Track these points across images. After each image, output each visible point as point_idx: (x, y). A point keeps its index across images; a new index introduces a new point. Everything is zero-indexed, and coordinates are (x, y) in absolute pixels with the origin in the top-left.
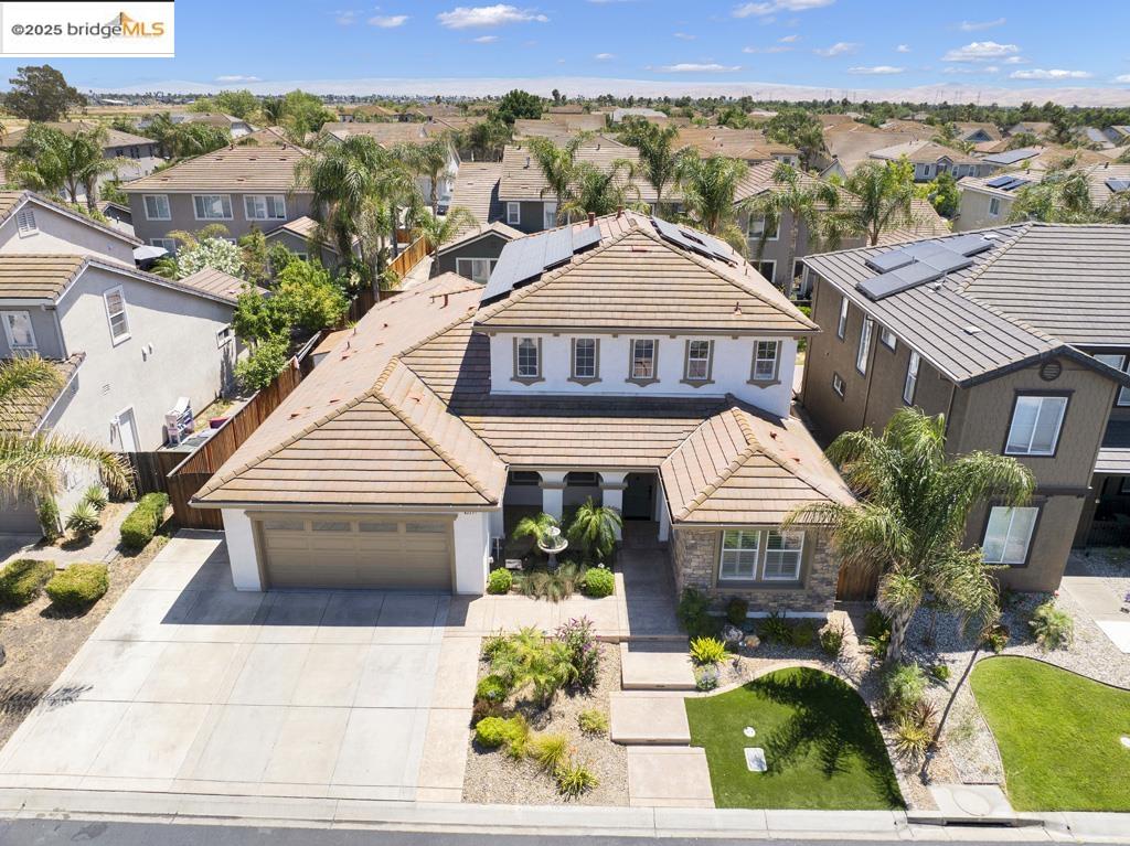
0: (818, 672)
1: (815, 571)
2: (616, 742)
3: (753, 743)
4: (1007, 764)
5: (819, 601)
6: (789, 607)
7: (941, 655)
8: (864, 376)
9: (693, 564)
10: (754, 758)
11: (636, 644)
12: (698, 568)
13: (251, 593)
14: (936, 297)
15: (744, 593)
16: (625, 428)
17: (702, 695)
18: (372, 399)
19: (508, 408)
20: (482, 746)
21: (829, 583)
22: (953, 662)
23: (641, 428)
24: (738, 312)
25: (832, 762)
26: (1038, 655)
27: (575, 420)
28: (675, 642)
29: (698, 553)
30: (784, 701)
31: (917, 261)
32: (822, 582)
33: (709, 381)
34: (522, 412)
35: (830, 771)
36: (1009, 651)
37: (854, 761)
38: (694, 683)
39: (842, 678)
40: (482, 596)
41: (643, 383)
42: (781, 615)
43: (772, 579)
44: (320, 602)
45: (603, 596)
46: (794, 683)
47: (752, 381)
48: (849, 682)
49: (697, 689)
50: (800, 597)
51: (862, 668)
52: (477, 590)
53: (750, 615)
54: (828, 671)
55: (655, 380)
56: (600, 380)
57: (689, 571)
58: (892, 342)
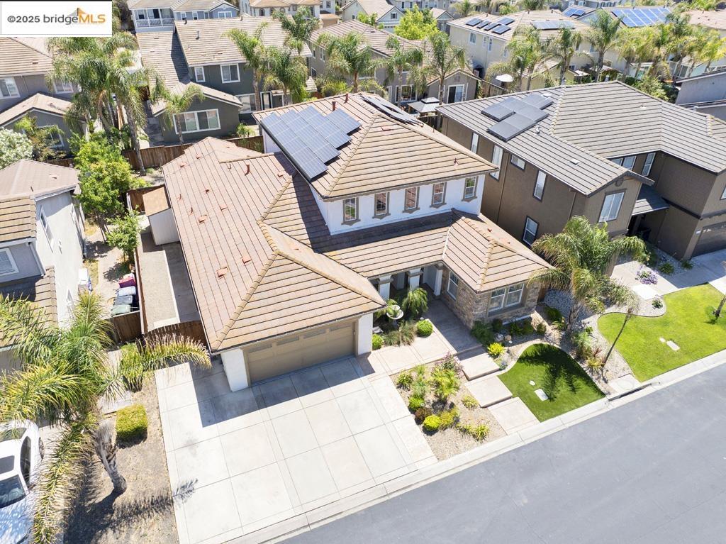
0: (541, 345)
1: (529, 297)
2: (483, 408)
3: (535, 387)
4: (630, 364)
5: (530, 310)
6: (517, 316)
7: (582, 321)
8: (498, 181)
9: (479, 309)
10: (541, 394)
11: (462, 356)
12: (481, 310)
13: (243, 390)
14: (538, 137)
15: (498, 316)
16: (414, 241)
17: (503, 372)
18: (279, 257)
19: (346, 242)
20: (429, 431)
21: (534, 301)
22: (589, 323)
23: (422, 239)
24: (456, 164)
25: (572, 386)
26: (617, 310)
27: (386, 242)
28: (476, 349)
30: (538, 363)
31: (515, 113)
32: (531, 301)
33: (444, 203)
34: (355, 243)
35: (574, 390)
36: (607, 311)
37: (579, 382)
38: (498, 367)
39: (552, 344)
40: (370, 353)
41: (411, 212)
42: (514, 320)
43: (509, 305)
44: (287, 383)
45: (429, 335)
46: (536, 353)
47: (464, 199)
48: (555, 345)
49: (500, 370)
50: (522, 310)
51: (557, 337)
52: (368, 351)
53: (504, 324)
54: (545, 343)
55: (417, 209)
56: (390, 214)
58: (521, 164)
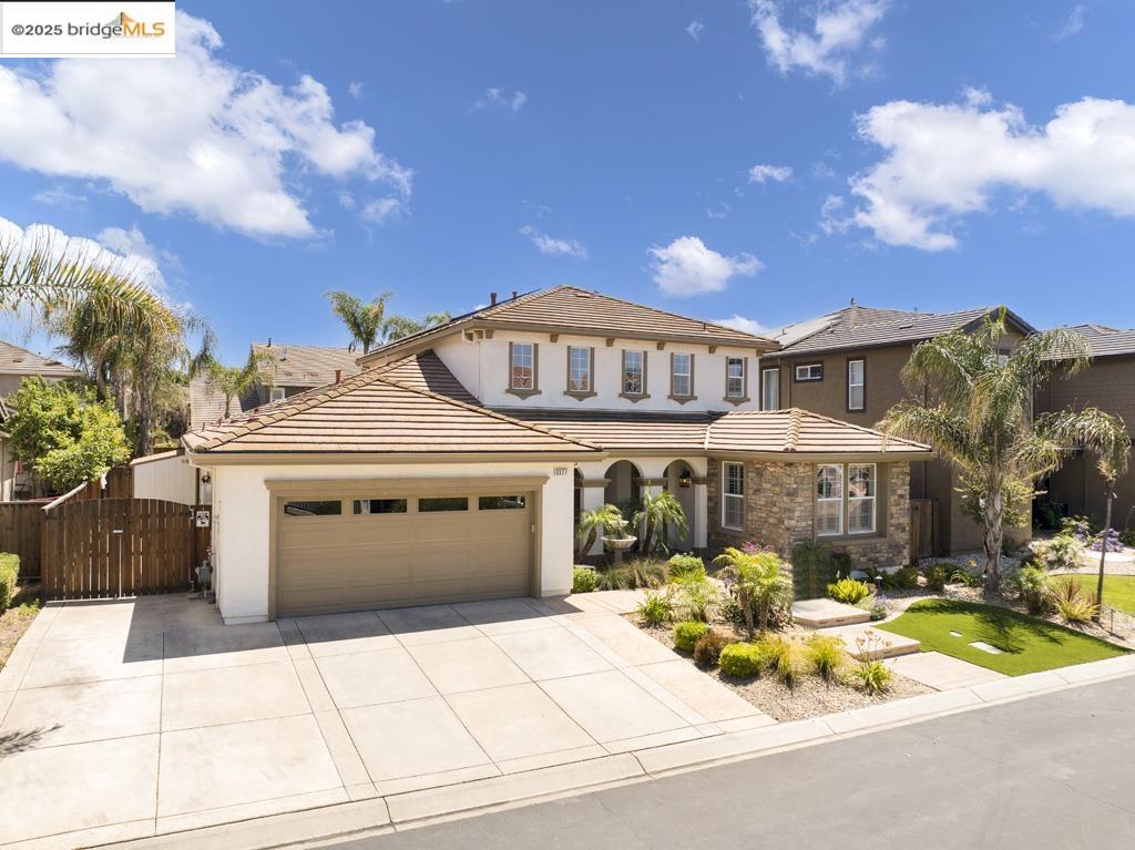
1: (892, 516)
5: (898, 552)
6: (876, 561)
9: (797, 514)
13: (252, 624)
17: (881, 622)
18: (378, 383)
20: (740, 677)
21: (903, 530)
24: (707, 331)
29: (800, 500)
32: (897, 529)
33: (693, 397)
38: (868, 613)
40: (569, 595)
41: (634, 398)
43: (855, 533)
49: (873, 620)
50: (883, 548)
56: (595, 395)
57: (793, 523)
